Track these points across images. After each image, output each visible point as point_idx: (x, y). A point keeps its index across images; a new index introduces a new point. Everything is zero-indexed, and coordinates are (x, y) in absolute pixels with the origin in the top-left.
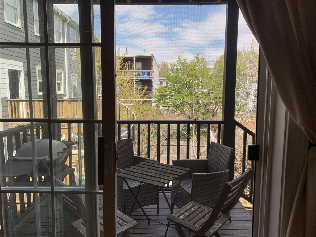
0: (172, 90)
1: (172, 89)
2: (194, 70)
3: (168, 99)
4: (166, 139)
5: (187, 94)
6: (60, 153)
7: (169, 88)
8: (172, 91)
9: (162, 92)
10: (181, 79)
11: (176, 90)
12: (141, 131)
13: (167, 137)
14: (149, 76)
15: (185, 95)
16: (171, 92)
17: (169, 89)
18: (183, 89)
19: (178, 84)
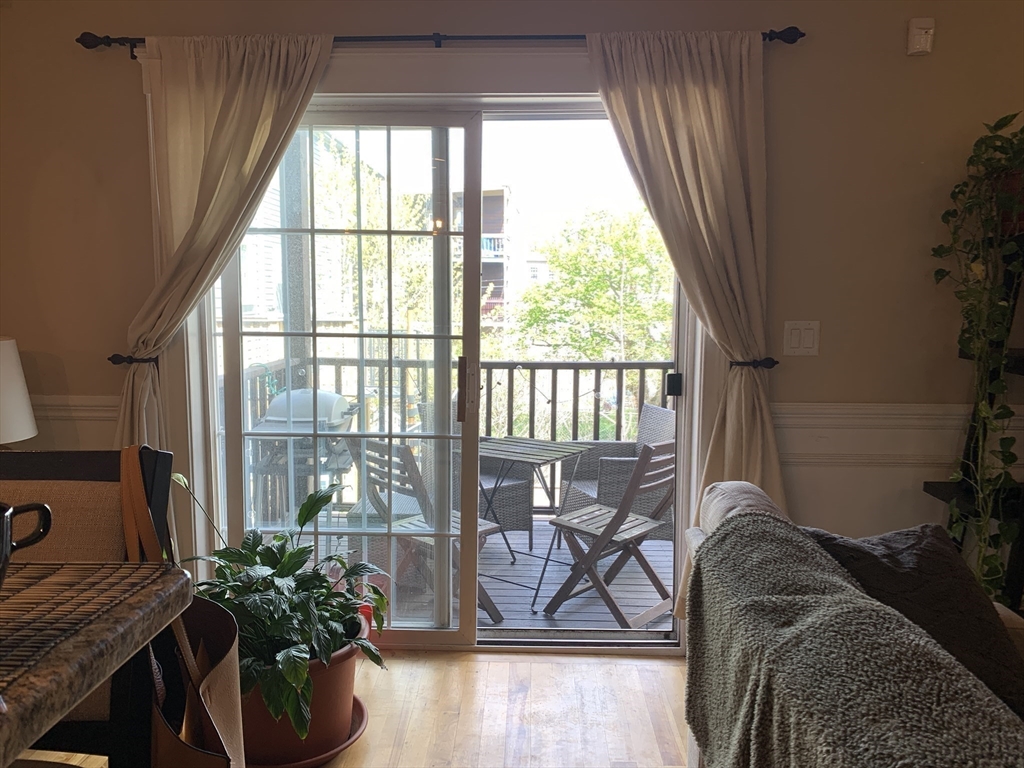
0: (566, 295)
1: (568, 291)
2: (634, 236)
3: (553, 321)
4: (548, 403)
5: (612, 307)
6: (345, 413)
7: (557, 290)
8: (566, 299)
9: (536, 302)
10: (595, 262)
11: (580, 295)
12: (494, 383)
13: (550, 398)
14: (497, 253)
15: (607, 310)
16: (563, 303)
17: (558, 293)
18: (600, 294)
19: (587, 276)
